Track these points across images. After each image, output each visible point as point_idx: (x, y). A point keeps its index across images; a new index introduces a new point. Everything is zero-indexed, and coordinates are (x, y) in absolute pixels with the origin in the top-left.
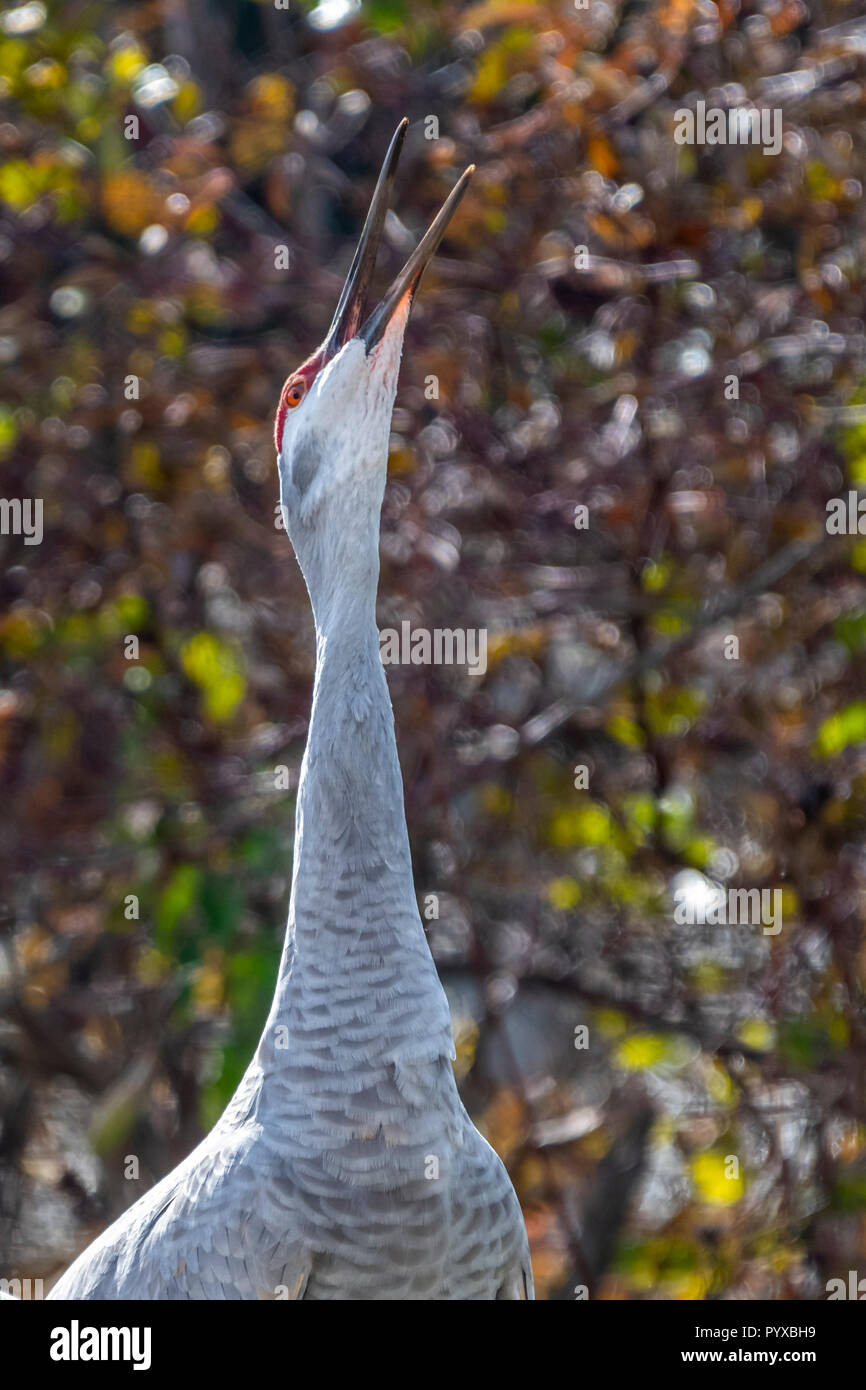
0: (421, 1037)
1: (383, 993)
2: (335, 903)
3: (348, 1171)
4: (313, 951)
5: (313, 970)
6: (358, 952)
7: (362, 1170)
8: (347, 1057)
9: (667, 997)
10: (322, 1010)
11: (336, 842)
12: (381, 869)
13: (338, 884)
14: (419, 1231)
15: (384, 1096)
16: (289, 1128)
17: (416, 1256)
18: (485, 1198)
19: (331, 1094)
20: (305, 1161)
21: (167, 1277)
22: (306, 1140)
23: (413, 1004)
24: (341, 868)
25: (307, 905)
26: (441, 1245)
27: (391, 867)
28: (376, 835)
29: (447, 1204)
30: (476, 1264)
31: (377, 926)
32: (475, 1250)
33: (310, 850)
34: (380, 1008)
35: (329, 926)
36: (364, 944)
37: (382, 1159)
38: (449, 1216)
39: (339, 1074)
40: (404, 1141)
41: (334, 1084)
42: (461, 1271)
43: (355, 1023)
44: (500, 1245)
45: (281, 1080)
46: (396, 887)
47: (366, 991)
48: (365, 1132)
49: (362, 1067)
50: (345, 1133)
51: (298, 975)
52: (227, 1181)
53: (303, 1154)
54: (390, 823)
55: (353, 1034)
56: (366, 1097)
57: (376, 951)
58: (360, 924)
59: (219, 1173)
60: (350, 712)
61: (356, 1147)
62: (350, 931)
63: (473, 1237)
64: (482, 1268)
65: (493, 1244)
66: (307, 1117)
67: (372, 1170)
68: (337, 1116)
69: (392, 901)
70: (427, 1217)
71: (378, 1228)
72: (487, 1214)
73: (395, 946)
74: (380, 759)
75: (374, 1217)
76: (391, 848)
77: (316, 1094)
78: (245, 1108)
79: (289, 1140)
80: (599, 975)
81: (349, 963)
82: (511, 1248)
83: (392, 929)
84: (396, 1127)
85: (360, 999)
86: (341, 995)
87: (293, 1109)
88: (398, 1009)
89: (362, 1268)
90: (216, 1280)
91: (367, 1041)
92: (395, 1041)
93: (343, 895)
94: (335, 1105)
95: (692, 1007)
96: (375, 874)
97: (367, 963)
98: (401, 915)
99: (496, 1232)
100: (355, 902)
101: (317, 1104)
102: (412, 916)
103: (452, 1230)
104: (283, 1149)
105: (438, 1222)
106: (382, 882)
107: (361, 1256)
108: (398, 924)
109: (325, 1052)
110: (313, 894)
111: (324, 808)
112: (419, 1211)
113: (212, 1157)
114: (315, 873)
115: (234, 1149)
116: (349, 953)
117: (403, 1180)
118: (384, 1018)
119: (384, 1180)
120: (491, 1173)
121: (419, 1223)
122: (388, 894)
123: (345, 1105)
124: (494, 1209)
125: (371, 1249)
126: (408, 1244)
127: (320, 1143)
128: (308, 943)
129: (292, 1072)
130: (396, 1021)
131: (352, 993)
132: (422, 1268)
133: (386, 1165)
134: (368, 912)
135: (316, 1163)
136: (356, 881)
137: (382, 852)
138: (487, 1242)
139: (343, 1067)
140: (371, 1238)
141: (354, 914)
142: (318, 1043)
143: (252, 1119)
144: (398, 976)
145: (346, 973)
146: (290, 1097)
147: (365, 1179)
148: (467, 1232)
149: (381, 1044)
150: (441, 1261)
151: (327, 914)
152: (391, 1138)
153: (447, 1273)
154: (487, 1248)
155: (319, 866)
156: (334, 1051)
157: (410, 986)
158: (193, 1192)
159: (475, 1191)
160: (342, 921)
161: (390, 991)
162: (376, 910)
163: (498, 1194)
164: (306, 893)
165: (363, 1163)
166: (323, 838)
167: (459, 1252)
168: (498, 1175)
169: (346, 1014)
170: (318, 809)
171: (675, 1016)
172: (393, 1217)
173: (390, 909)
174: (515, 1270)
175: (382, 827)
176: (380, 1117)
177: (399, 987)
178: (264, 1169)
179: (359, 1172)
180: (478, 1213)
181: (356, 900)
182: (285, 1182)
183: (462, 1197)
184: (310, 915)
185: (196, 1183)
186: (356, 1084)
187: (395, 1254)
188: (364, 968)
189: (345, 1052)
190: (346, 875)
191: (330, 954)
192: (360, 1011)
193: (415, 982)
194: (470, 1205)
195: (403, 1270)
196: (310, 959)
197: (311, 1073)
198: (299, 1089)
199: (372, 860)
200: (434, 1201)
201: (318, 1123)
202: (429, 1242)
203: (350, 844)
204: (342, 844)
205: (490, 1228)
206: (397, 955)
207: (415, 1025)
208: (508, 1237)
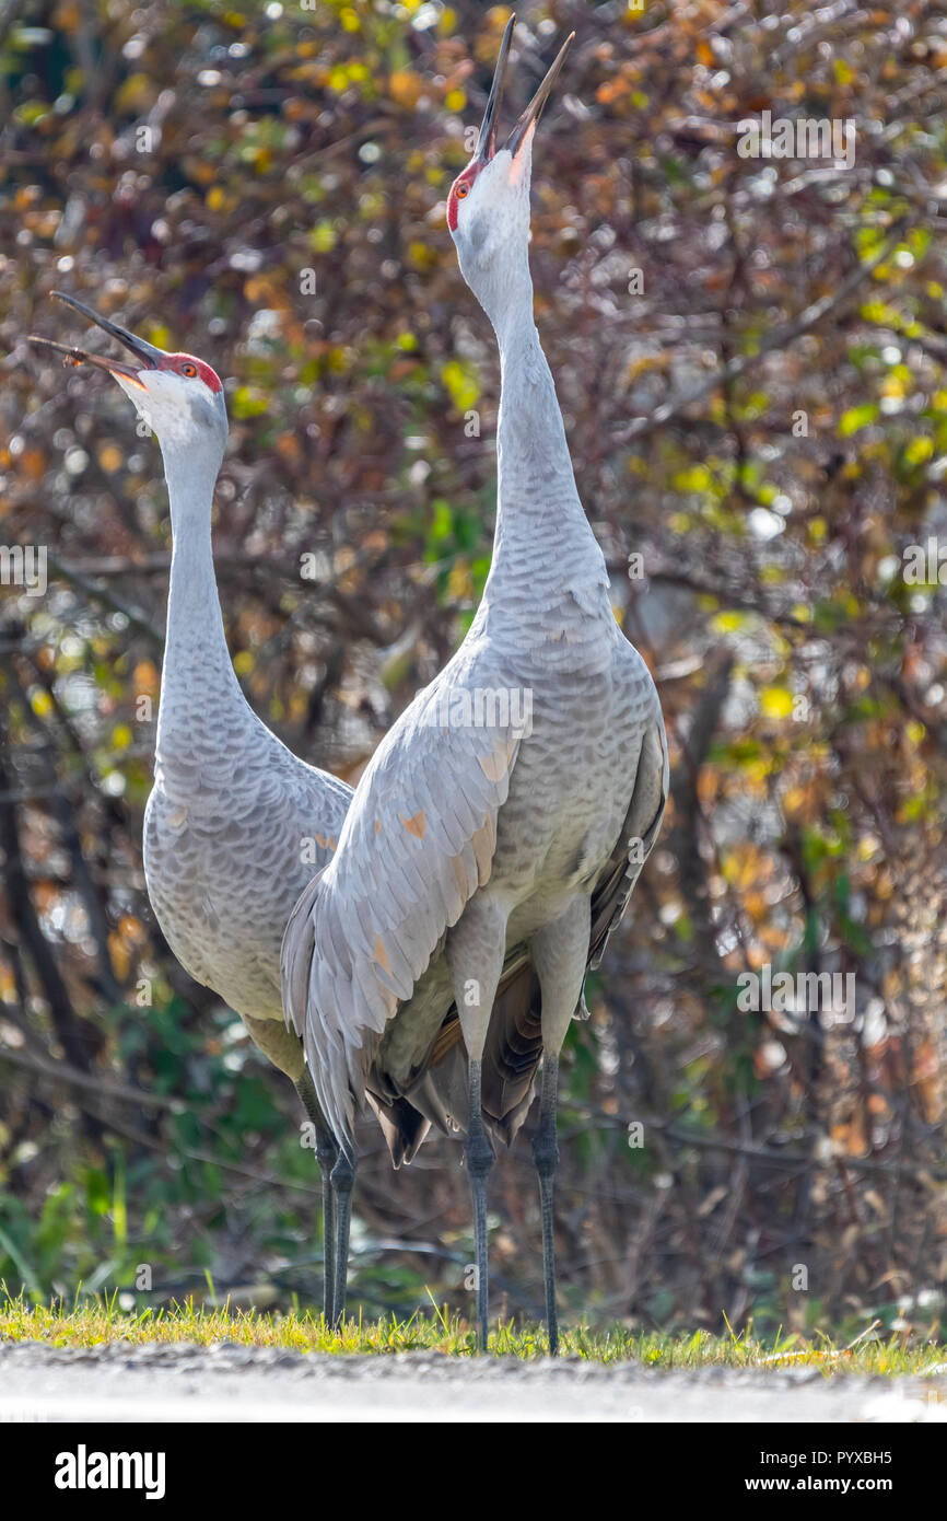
0: (586, 574)
1: (560, 549)
2: (526, 497)
3: (546, 662)
4: (513, 527)
5: (515, 539)
6: (542, 526)
7: (555, 661)
8: (540, 590)
9: (745, 587)
10: (522, 562)
11: (524, 460)
12: (553, 474)
13: (527, 485)
14: (592, 699)
15: (566, 612)
16: (507, 637)
17: (591, 715)
18: (632, 677)
19: (531, 613)
20: (518, 656)
21: (437, 737)
22: (519, 643)
23: (579, 555)
24: (528, 475)
25: (508, 500)
26: (606, 709)
27: (559, 472)
28: (549, 453)
29: (610, 680)
30: (627, 720)
31: (553, 508)
32: (627, 710)
33: (507, 466)
34: (558, 558)
35: (523, 511)
36: (546, 520)
37: (566, 652)
38: (611, 686)
39: (534, 600)
40: (580, 640)
41: (533, 607)
42: (618, 724)
43: (544, 568)
44: (642, 709)
45: (499, 608)
46: (564, 484)
47: (549, 549)
48: (555, 636)
49: (550, 595)
50: (541, 637)
51: (506, 543)
52: (471, 674)
53: (517, 652)
54: (558, 446)
55: (543, 575)
56: (553, 614)
57: (554, 524)
58: (542, 508)
59: (466, 669)
60: (527, 379)
61: (549, 645)
62: (536, 513)
63: (626, 702)
64: (632, 722)
65: (638, 707)
66: (518, 628)
67: (560, 660)
68: (536, 627)
69: (562, 493)
70: (596, 690)
71: (568, 698)
72: (634, 688)
73: (566, 520)
74: (548, 407)
75: (563, 691)
76: (559, 460)
77: (522, 614)
78: (479, 628)
79: (508, 644)
80: (700, 573)
81: (537, 532)
82: (649, 710)
83: (561, 511)
84: (573, 631)
85: (544, 554)
86: (534, 552)
87: (507, 625)
88: (570, 558)
89: (554, 724)
90: (467, 736)
91: (552, 579)
92: (569, 577)
93: (530, 491)
94: (534, 620)
95: (759, 593)
96: (549, 477)
97: (548, 531)
98: (568, 500)
99: (640, 700)
100: (539, 494)
101: (524, 619)
102: (575, 501)
103: (613, 698)
104: (504, 651)
105: (603, 694)
106: (554, 482)
107: (556, 717)
108: (566, 507)
109: (526, 588)
110: (512, 493)
111: (515, 439)
112: (591, 686)
113: (461, 660)
114: (512, 480)
115: (474, 655)
116: (536, 527)
117: (581, 665)
118: (562, 564)
119: (569, 666)
120: (635, 663)
121: (591, 693)
122: (559, 489)
123: (541, 619)
124: (638, 684)
125: (563, 712)
126: (586, 708)
127: (528, 644)
128: (510, 523)
129: (504, 601)
130: (570, 565)
131: (541, 551)
132: (595, 722)
133: (568, 657)
134: (547, 500)
135: (527, 658)
136: (539, 482)
137: (553, 464)
138: (634, 705)
139: (537, 596)
140: (562, 705)
141: (537, 502)
142: (522, 583)
143: (484, 633)
144: (568, 538)
145: (536, 539)
146: (507, 617)
147: (558, 666)
148: (622, 698)
149: (562, 581)
150: (606, 720)
151: (520, 503)
152: (570, 638)
153: (610, 725)
154: (634, 710)
155: (514, 474)
156: (531, 586)
157: (578, 544)
158: (450, 683)
159: (626, 673)
160: (531, 507)
161: (563, 548)
162: (551, 499)
163: (640, 675)
164: (507, 492)
165: (554, 656)
166: (516, 458)
167: (617, 712)
168: (640, 664)
169: (538, 563)
170: (511, 441)
171: (749, 598)
172: (575, 690)
173: (560, 498)
174: (652, 726)
175: (552, 448)
176: (563, 626)
177: (569, 544)
178: (495, 665)
179: (554, 662)
180: (628, 686)
181: (539, 493)
182: (508, 672)
183: (619, 677)
184: (511, 505)
185: (452, 678)
186: (547, 606)
187: (578, 715)
188: (547, 535)
189: (539, 587)
190: (532, 479)
191: (525, 528)
192: (546, 561)
193: (580, 541)
194: (623, 681)
195: (585, 725)
196: (513, 533)
197: (518, 600)
198: (511, 612)
199: (548, 469)
200: (599, 677)
201: (525, 631)
202: (600, 705)
203: (532, 460)
204: (528, 460)
205: (636, 696)
206: (567, 526)
207: (582, 567)
208: (647, 703)
